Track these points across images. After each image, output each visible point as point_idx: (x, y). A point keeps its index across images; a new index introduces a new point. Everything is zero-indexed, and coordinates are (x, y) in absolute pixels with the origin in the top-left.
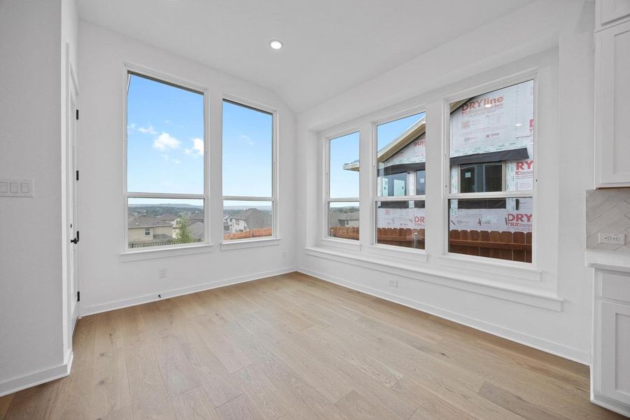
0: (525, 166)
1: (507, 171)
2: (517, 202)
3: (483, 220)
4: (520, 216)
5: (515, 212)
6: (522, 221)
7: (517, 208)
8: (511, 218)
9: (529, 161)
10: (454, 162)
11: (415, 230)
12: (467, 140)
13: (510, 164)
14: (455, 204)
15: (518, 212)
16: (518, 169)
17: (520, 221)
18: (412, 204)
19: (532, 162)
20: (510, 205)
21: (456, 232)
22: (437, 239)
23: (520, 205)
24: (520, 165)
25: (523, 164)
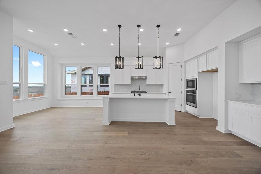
3: (105, 90)
10: (99, 75)
11: (90, 92)
12: (102, 70)
14: (99, 86)
18: (88, 86)
21: (99, 92)
22: (95, 93)
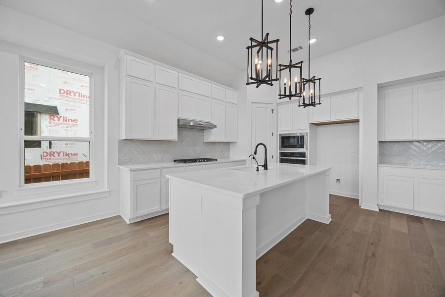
0: (56, 119)
1: (42, 120)
2: (50, 143)
4: (52, 153)
5: (49, 151)
6: (54, 156)
7: (50, 147)
8: (45, 154)
9: (59, 116)
13: (44, 115)
15: (51, 150)
16: (50, 120)
17: (52, 157)
19: (61, 117)
20: (45, 145)
23: (52, 145)
24: (52, 117)
25: (54, 117)
